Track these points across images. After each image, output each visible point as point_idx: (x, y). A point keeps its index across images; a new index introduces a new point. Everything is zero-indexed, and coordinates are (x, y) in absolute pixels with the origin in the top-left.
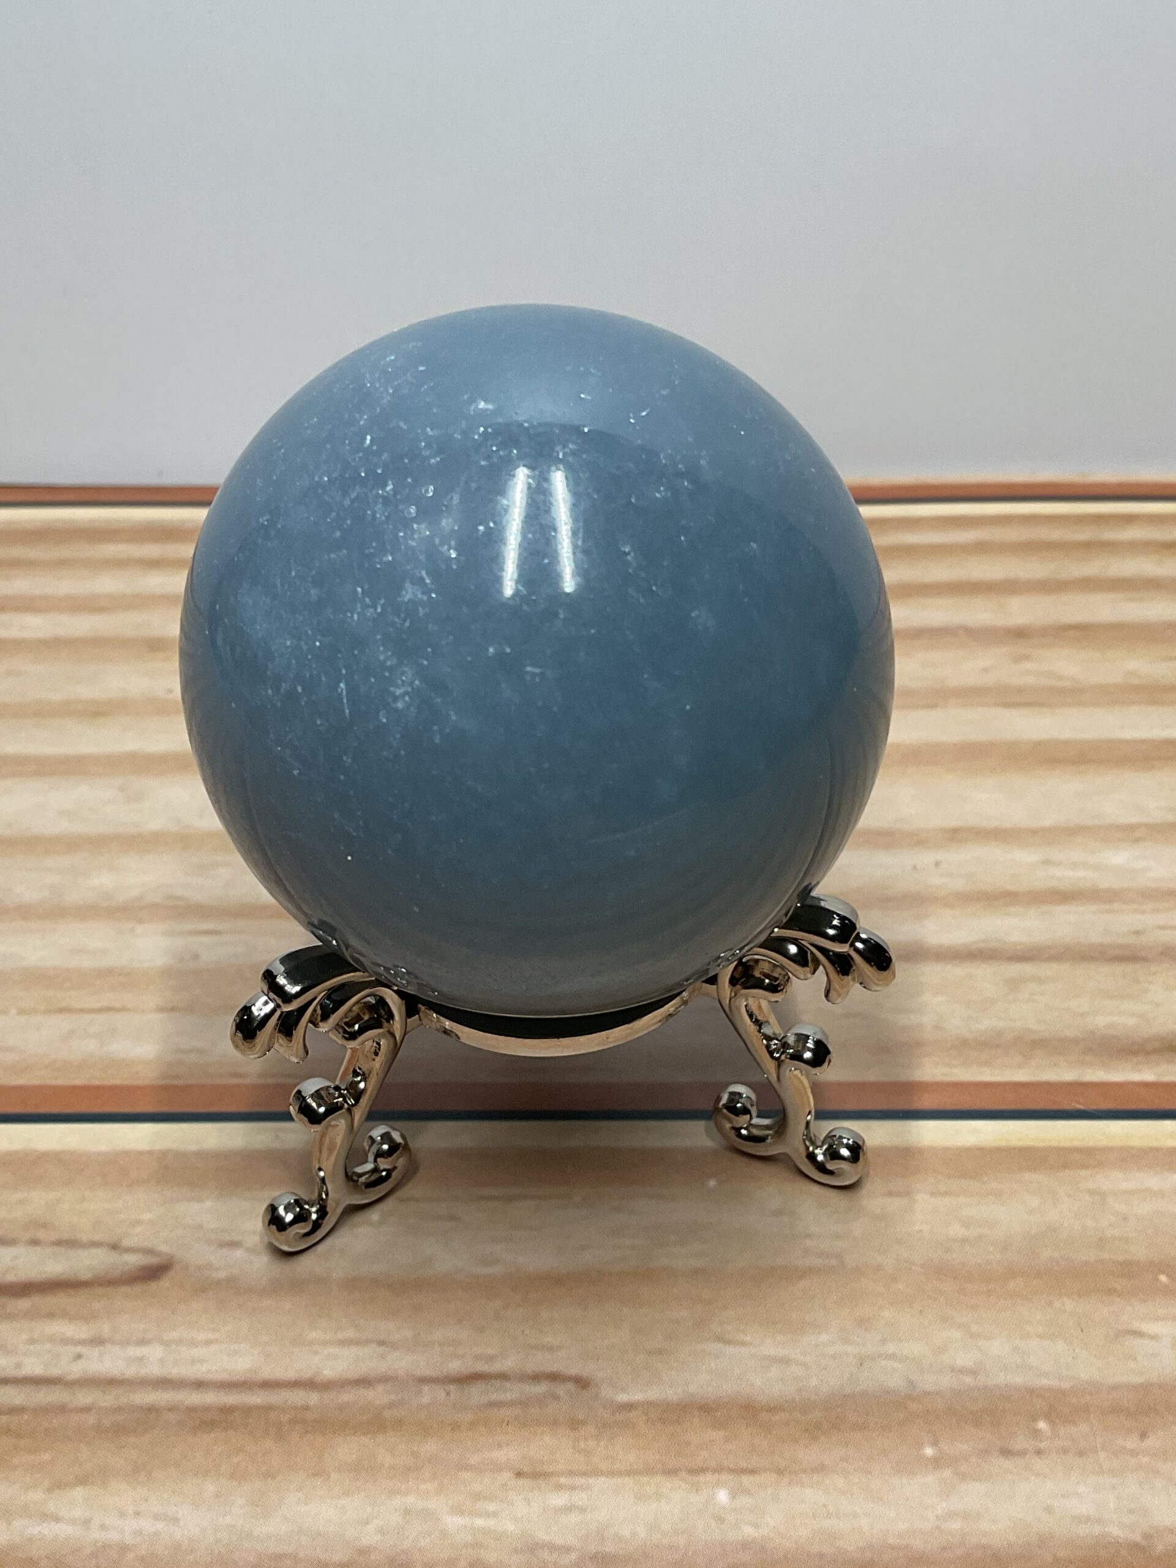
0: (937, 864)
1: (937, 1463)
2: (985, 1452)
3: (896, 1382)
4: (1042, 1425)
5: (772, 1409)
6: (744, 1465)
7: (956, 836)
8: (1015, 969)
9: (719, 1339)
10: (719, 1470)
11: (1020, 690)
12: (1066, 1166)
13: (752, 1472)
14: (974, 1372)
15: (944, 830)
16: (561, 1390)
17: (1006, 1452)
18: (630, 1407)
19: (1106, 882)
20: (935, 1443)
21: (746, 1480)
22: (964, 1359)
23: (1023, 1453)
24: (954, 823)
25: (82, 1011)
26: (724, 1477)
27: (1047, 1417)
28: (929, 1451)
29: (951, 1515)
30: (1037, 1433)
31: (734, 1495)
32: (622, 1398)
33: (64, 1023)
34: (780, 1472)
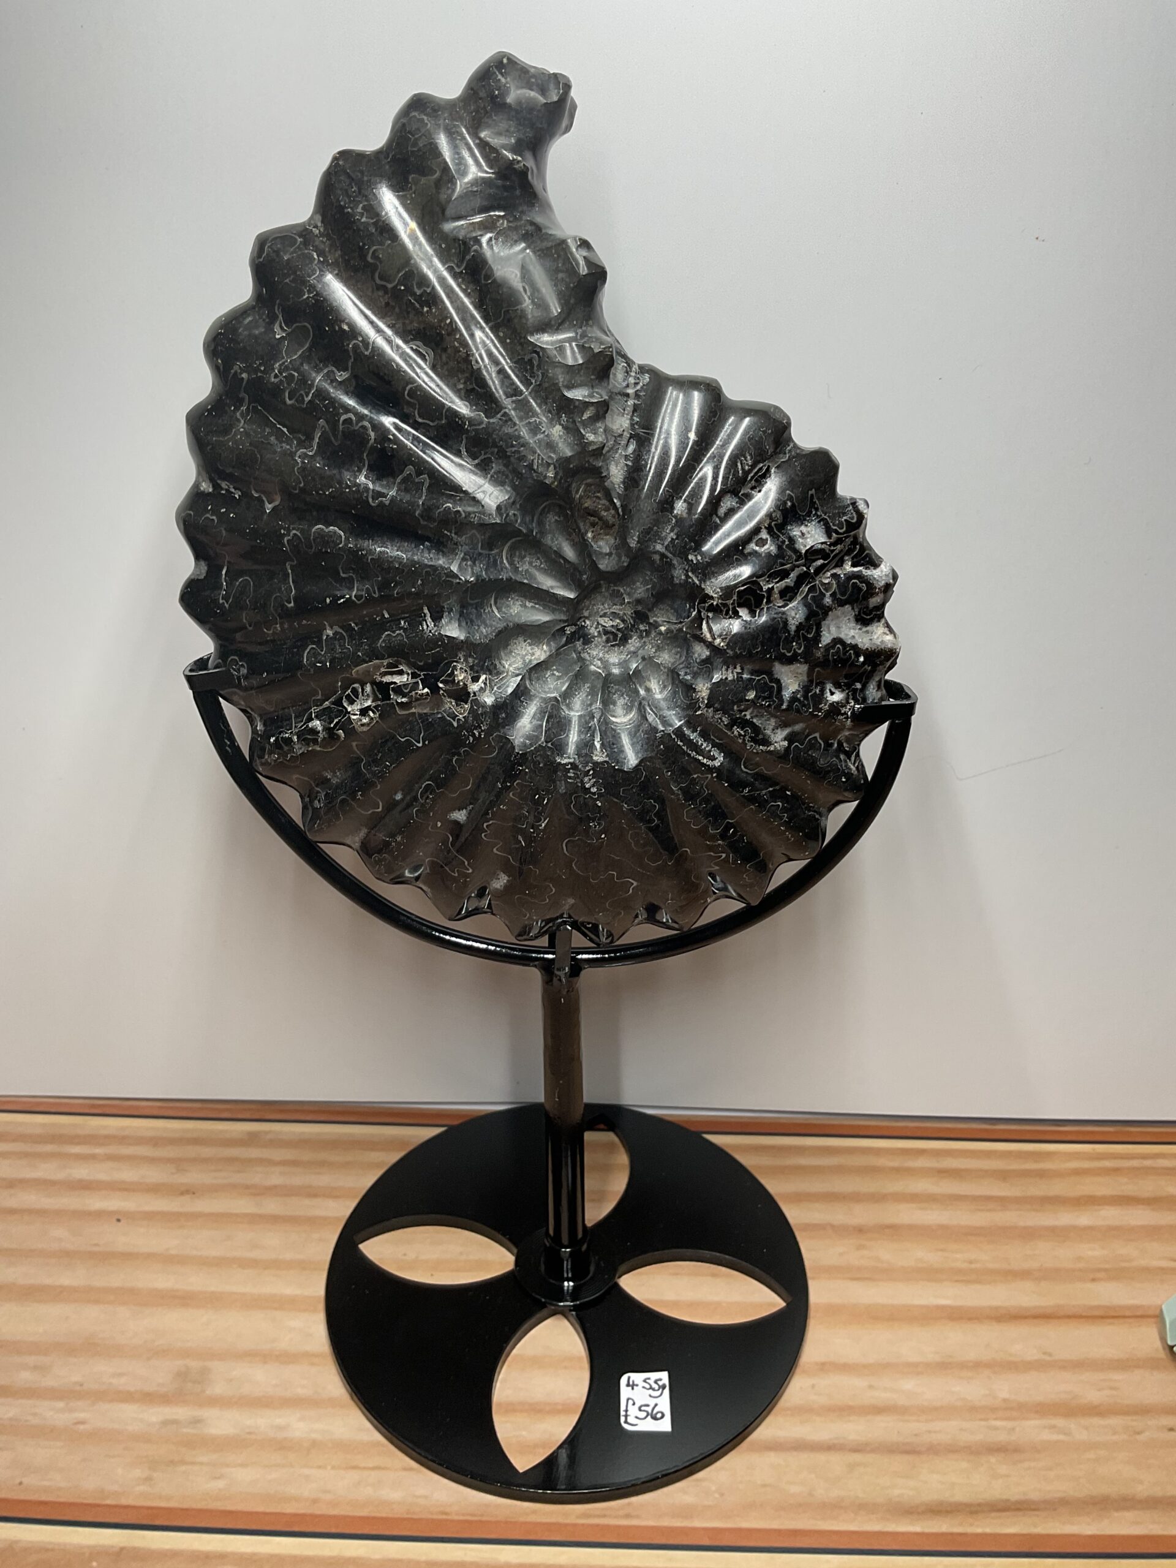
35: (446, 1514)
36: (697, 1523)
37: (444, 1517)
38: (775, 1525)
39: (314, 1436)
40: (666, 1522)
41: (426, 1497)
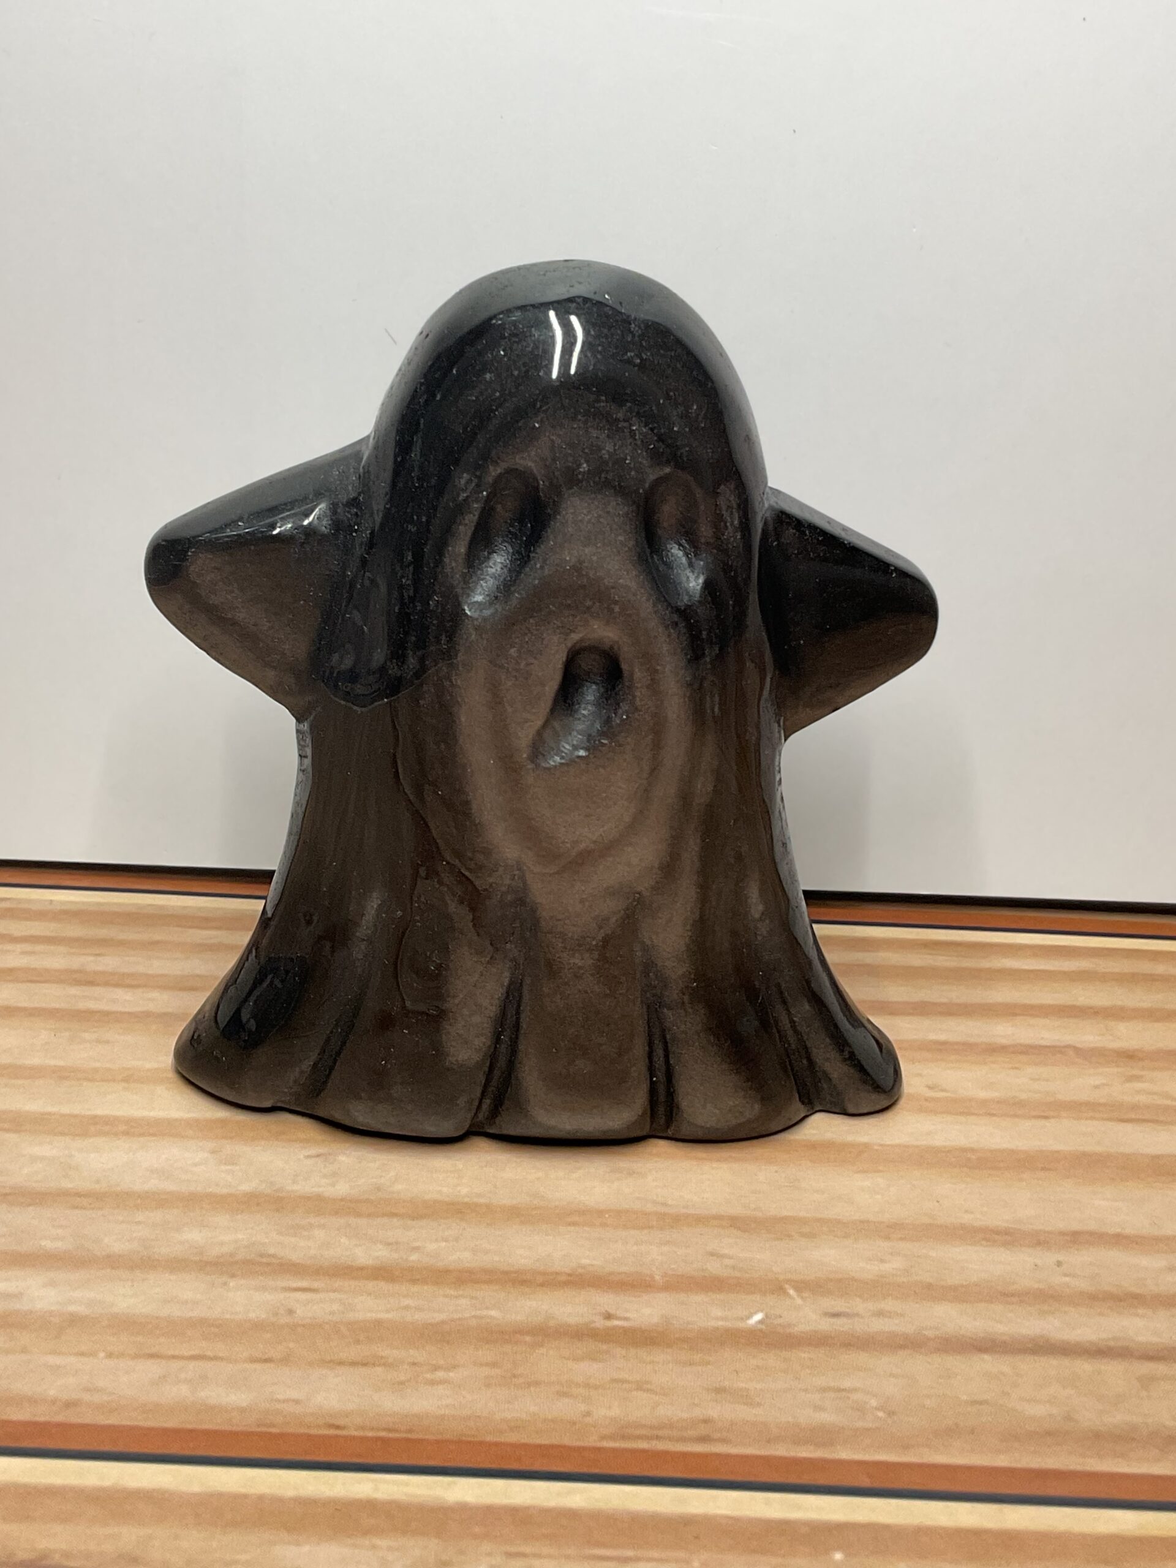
0: (1059, 1264)
7: (1075, 1239)
8: (1146, 1368)
11: (1135, 1107)
15: (1062, 1233)
24: (1075, 1226)
25: (174, 1357)
33: (154, 1368)
35: (338, 1427)
36: (844, 1454)
37: (332, 1432)
38: (1002, 1461)
39: (72, 1308)
40: (781, 1450)
41: (297, 1402)
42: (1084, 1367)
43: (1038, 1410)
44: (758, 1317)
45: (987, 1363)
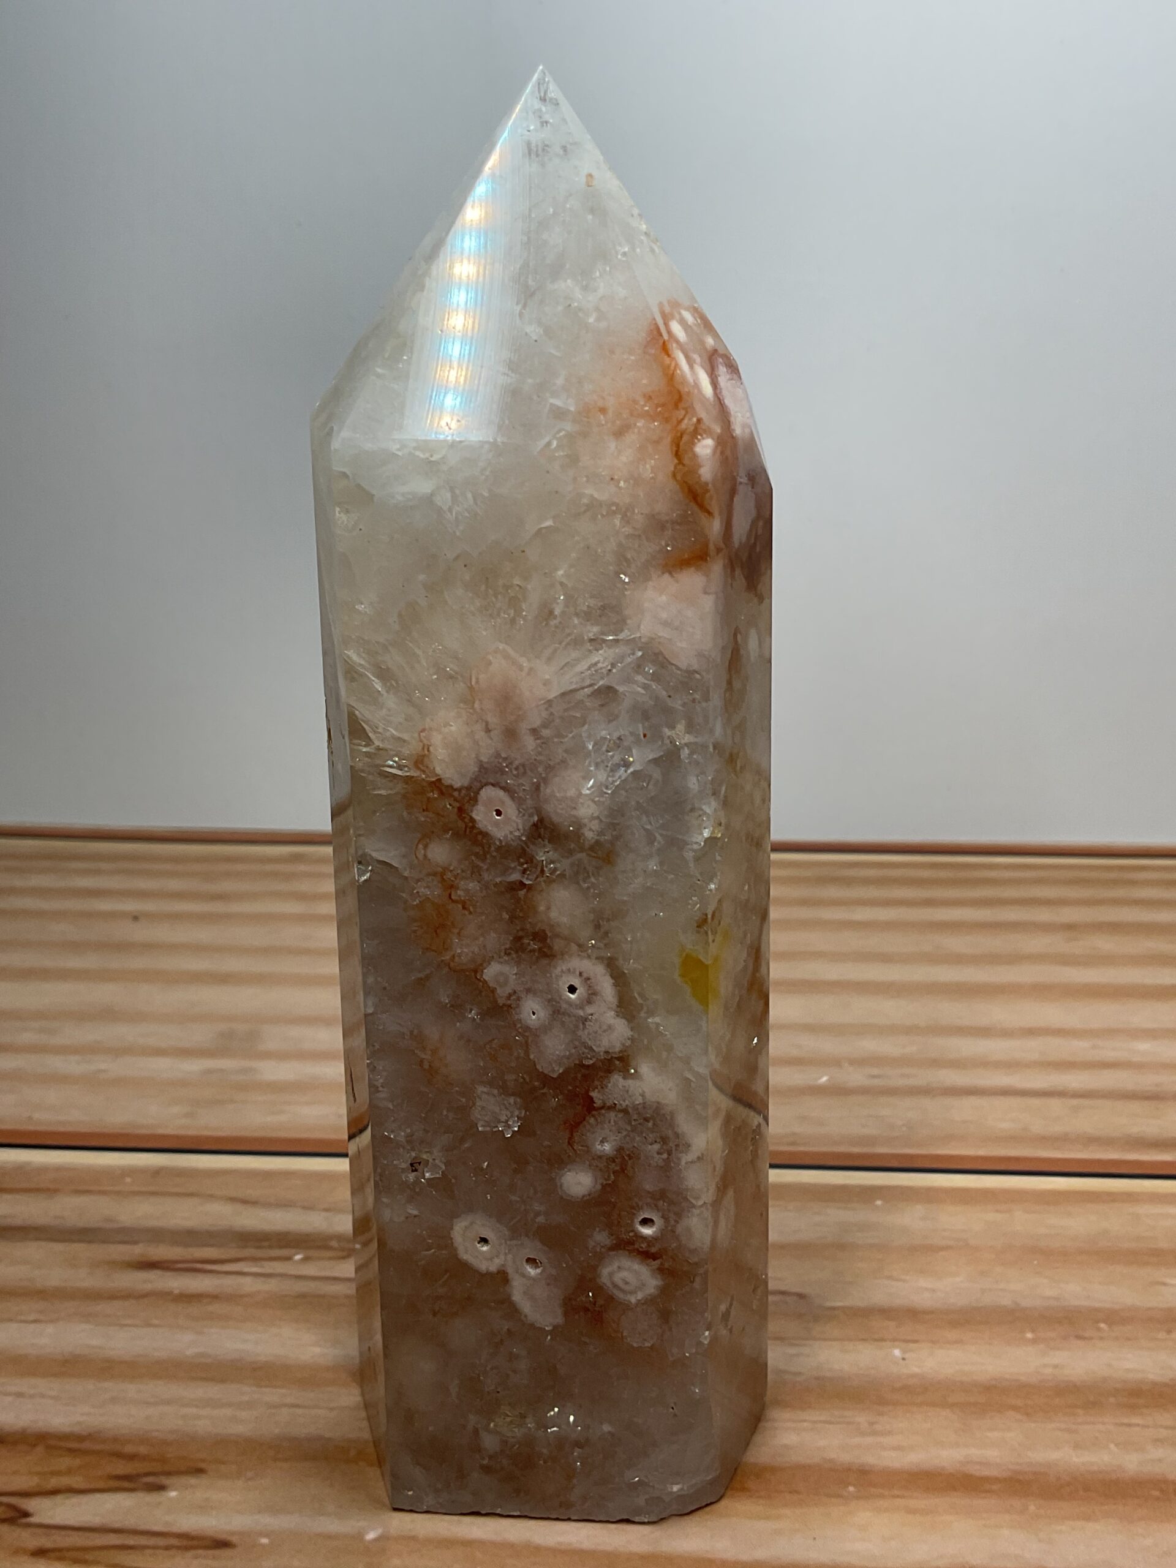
0: (1020, 1046)
1: (1034, 1341)
2: (1065, 1338)
3: (1006, 1301)
4: (1102, 1325)
5: (926, 1312)
6: (909, 1338)
7: (1031, 1032)
8: (1075, 1102)
9: (890, 1278)
10: (894, 1340)
11: (1072, 956)
12: (1114, 1201)
13: (916, 1341)
14: (1057, 1299)
15: (1023, 1029)
16: (788, 1299)
17: (1078, 1337)
18: (834, 1308)
19: (1136, 1059)
20: (1033, 1331)
21: (912, 1345)
22: (1049, 1292)
23: (1091, 1338)
24: (1031, 1025)
26: (897, 1343)
27: (1104, 1321)
28: (1029, 1335)
29: (1045, 1366)
30: (1099, 1329)
31: (904, 1351)
32: (828, 1304)
34: (933, 1342)
42: (1035, 1102)
43: (1005, 1125)
44: (824, 1079)
45: (973, 1101)
